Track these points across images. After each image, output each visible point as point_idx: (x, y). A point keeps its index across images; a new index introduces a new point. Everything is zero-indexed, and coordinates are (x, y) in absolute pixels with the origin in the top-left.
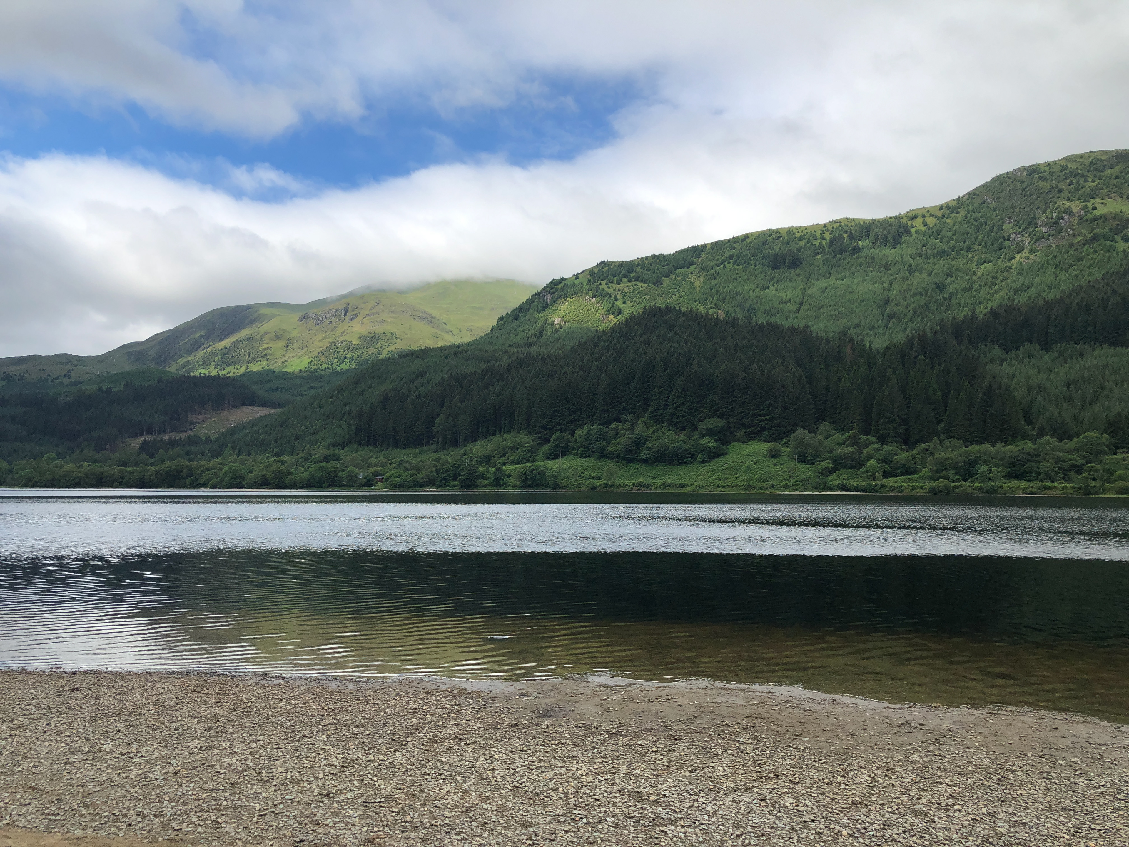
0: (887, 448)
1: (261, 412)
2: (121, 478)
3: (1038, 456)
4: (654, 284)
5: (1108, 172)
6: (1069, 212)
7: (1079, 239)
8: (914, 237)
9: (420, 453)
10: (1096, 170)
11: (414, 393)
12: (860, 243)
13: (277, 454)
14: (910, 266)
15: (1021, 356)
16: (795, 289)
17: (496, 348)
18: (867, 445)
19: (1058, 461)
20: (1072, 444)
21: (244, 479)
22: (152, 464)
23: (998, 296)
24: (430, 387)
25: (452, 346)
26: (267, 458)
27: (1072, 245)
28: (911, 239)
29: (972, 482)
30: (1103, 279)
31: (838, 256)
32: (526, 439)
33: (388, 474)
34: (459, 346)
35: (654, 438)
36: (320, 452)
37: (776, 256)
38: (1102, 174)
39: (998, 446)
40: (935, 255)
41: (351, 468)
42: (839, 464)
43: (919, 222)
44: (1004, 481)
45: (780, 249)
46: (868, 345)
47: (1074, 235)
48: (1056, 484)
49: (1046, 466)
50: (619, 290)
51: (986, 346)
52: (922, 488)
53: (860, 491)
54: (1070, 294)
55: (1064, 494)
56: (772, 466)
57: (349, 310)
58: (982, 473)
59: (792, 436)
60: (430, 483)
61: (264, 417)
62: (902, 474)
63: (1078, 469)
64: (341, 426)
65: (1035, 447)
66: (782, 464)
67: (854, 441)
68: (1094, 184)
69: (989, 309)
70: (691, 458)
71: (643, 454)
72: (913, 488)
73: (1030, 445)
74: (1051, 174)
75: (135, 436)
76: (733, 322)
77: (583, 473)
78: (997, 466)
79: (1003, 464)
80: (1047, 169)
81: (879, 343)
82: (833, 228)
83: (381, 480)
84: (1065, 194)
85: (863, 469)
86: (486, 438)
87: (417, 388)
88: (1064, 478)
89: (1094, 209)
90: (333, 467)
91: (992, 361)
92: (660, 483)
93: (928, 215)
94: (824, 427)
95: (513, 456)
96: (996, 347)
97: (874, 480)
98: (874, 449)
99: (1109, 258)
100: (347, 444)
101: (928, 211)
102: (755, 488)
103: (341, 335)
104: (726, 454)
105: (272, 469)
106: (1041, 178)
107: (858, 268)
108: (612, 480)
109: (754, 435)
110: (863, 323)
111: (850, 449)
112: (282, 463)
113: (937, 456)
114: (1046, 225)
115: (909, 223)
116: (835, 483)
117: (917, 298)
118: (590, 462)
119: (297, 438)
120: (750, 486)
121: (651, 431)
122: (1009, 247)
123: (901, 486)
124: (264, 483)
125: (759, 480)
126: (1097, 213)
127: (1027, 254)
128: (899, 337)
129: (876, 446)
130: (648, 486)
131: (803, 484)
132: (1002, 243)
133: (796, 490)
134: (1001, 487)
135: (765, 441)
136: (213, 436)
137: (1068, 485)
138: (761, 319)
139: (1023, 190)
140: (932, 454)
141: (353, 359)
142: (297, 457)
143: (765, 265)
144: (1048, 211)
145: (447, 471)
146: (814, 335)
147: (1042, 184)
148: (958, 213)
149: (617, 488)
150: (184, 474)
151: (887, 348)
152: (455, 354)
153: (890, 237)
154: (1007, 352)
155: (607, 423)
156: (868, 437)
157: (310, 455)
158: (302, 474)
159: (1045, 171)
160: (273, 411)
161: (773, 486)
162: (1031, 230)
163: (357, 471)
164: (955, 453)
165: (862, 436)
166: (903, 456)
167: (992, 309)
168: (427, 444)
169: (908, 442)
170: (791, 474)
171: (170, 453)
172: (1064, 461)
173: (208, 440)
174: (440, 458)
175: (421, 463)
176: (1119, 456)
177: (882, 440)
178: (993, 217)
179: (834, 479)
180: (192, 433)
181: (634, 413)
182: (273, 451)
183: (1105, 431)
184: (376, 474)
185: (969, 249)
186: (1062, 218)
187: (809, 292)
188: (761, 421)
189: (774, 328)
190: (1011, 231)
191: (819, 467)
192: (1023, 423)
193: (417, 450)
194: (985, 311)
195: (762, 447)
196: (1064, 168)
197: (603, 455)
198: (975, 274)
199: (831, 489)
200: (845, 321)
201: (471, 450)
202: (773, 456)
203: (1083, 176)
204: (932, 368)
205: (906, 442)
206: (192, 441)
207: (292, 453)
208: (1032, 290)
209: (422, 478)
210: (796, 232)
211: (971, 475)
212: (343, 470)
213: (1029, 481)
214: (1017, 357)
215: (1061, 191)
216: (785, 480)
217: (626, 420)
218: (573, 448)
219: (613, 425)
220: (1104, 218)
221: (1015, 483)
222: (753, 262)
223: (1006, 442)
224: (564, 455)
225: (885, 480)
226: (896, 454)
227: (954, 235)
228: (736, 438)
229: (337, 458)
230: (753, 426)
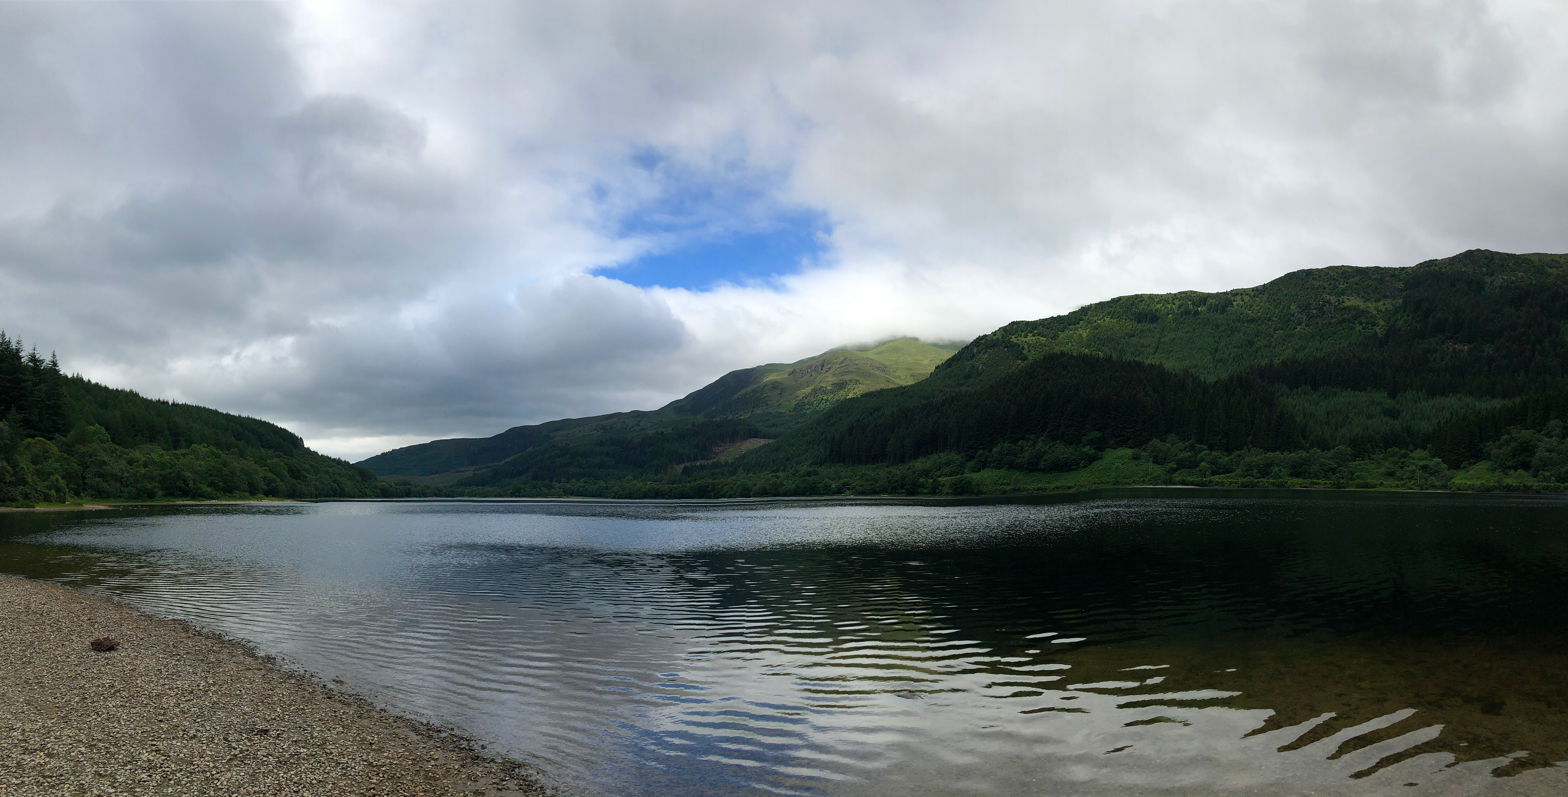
0: (1214, 453)
1: (763, 442)
2: (670, 492)
3: (1309, 461)
4: (1052, 339)
5: (1351, 280)
6: (1329, 302)
7: (1334, 320)
8: (1235, 308)
9: (877, 468)
10: (1345, 277)
11: (872, 423)
12: (1199, 309)
13: (774, 471)
14: (1232, 327)
15: (1300, 393)
16: (1153, 337)
17: (934, 388)
18: (1200, 451)
19: (1322, 465)
20: (1330, 454)
21: (751, 491)
22: (689, 482)
23: (1286, 352)
24: (884, 418)
25: (901, 388)
26: (767, 474)
27: (1330, 324)
28: (1233, 309)
29: (1268, 478)
30: (1347, 347)
31: (1184, 316)
32: (956, 457)
33: (853, 484)
34: (905, 387)
35: (1050, 452)
36: (804, 468)
37: (1140, 313)
38: (1349, 281)
39: (1286, 453)
40: (1248, 321)
41: (827, 480)
42: (1182, 465)
43: (1238, 298)
44: (1289, 478)
45: (1143, 309)
46: (1203, 380)
47: (1331, 317)
48: (1320, 481)
49: (1315, 468)
50: (1025, 342)
51: (1279, 385)
52: (1236, 483)
53: (1195, 485)
54: (1329, 355)
55: (1325, 488)
56: (1134, 466)
57: (825, 365)
58: (1275, 472)
59: (1149, 444)
60: (884, 491)
61: (765, 445)
62: (1224, 473)
63: (1333, 471)
64: (819, 449)
65: (1308, 455)
66: (1141, 465)
67: (1192, 448)
68: (1344, 286)
69: (1281, 361)
70: (1077, 465)
71: (1042, 465)
72: (1231, 483)
73: (1304, 454)
74: (1320, 277)
75: (679, 463)
76: (1109, 359)
77: (997, 481)
78: (1285, 467)
79: (1288, 467)
80: (1317, 273)
81: (1211, 379)
82: (1181, 297)
83: (849, 489)
84: (1327, 290)
85: (1198, 469)
86: (925, 457)
87: (874, 420)
88: (1325, 477)
89: (1344, 302)
90: (813, 480)
91: (1282, 395)
92: (1053, 486)
93: (1244, 293)
94: (1172, 437)
95: (947, 470)
96: (1285, 386)
97: (1205, 477)
98: (1205, 455)
99: (1351, 334)
100: (824, 463)
101: (1245, 291)
102: (1122, 483)
103: (819, 383)
104: (1101, 458)
105: (771, 482)
106: (1313, 279)
107: (1198, 326)
108: (1018, 485)
109: (1122, 443)
110: (1199, 364)
111: (1189, 454)
112: (778, 477)
113: (1246, 459)
114: (1316, 309)
115: (1232, 299)
116: (1177, 479)
117: (1236, 350)
118: (1002, 472)
119: (788, 459)
120: (1118, 482)
121: (1047, 447)
122: (1294, 321)
123: (1223, 482)
124: (764, 493)
125: (1124, 477)
126: (1345, 305)
127: (1304, 327)
128: (1224, 376)
129: (1207, 452)
130: (1044, 490)
131: (1155, 480)
132: (1289, 318)
133: (1151, 484)
134: (1287, 482)
135: (1130, 448)
136: (730, 461)
137: (1327, 482)
138: (1129, 357)
139: (1303, 285)
140: (1243, 458)
141: (828, 400)
142: (788, 473)
143: (1132, 320)
144: (1317, 300)
145: (896, 482)
146: (1166, 371)
147: (1313, 282)
148: (1264, 295)
149: (1023, 491)
150: (710, 489)
151: (1216, 382)
152: (902, 393)
153: (1219, 306)
154: (1291, 390)
155: (1015, 442)
156: (1201, 446)
157: (797, 471)
158: (790, 485)
159: (1316, 274)
160: (771, 441)
161: (1134, 481)
162: (1307, 311)
163: (831, 482)
164: (1258, 457)
165: (1197, 445)
166: (1225, 460)
167: (1283, 360)
168: (882, 461)
169: (1228, 450)
170: (1147, 472)
171: (701, 473)
172: (1325, 465)
173: (727, 464)
174: (891, 472)
175: (877, 476)
176: (1357, 463)
177: (1211, 447)
178: (1285, 300)
179: (1177, 477)
180: (715, 460)
181: (1036, 434)
182: (771, 469)
183: (1349, 446)
184: (845, 484)
185: (1269, 320)
186: (1325, 306)
187: (1162, 340)
188: (1128, 432)
189: (1139, 364)
190: (1295, 311)
191: (1167, 467)
192: (1301, 438)
193: (875, 466)
194: (1278, 362)
195: (1126, 452)
196: (1327, 274)
197: (1012, 466)
198: (1272, 336)
199: (1175, 484)
200: (1188, 362)
201: (914, 466)
202: (1135, 459)
203: (1337, 280)
204: (1245, 398)
205: (1227, 450)
206: (716, 466)
207: (784, 470)
208: (1306, 351)
209: (879, 487)
210: (1155, 298)
211: (1268, 474)
212: (821, 483)
213: (1304, 478)
214: (1297, 394)
215: (1325, 288)
216: (1143, 477)
217: (1029, 439)
218: (991, 462)
219: (1020, 443)
220: (1348, 309)
221: (1295, 480)
222: (1124, 317)
223: (1290, 451)
224: (984, 468)
225: (1212, 477)
226: (1220, 458)
227: (1260, 309)
228: (1109, 445)
229: (816, 474)
230: (1121, 436)
